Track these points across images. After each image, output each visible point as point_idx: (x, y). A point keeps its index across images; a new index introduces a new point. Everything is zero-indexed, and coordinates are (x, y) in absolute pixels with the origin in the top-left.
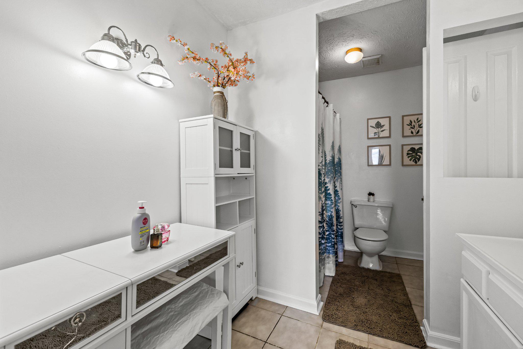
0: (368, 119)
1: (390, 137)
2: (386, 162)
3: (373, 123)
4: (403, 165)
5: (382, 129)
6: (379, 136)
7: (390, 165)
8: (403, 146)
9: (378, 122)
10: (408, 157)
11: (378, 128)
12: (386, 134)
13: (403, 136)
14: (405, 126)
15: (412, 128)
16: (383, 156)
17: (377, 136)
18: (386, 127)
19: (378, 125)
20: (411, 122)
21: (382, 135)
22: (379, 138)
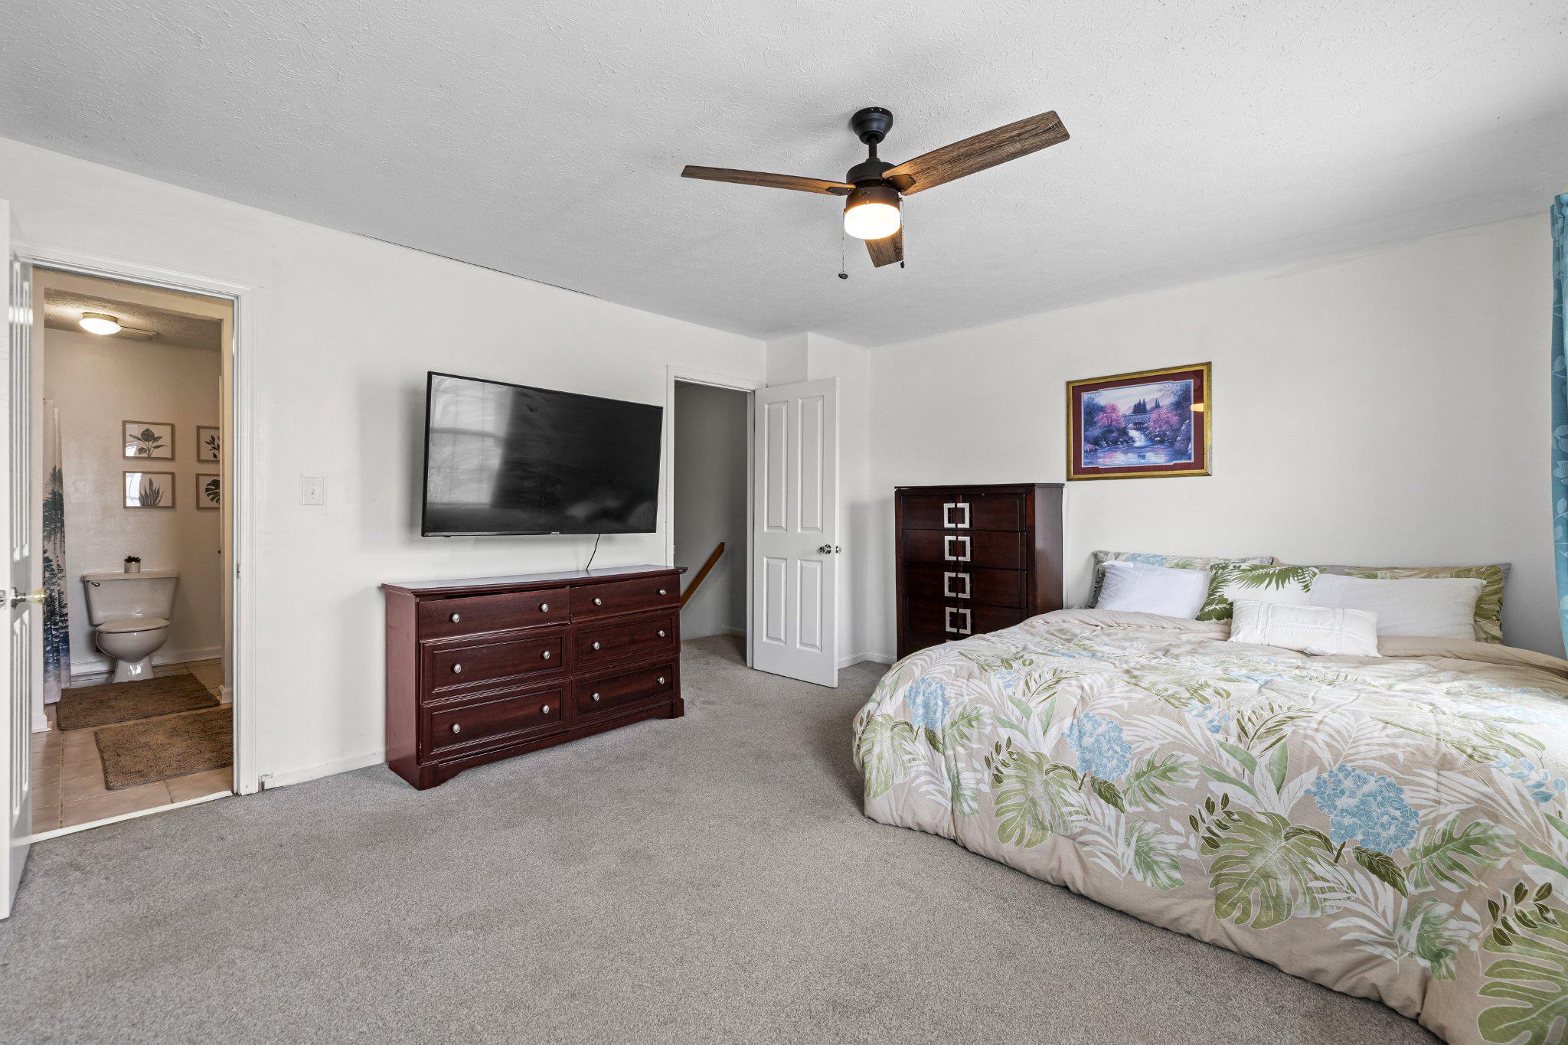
0: (124, 423)
1: (172, 459)
2: (165, 500)
3: (135, 430)
4: (199, 508)
5: (156, 444)
6: (149, 455)
7: (173, 506)
8: (198, 476)
9: (147, 430)
10: (208, 495)
11: (148, 440)
12: (165, 452)
13: (199, 460)
14: (203, 444)
15: (215, 448)
16: (158, 490)
17: (144, 455)
18: (166, 440)
19: (147, 436)
20: (213, 438)
21: (155, 453)
22: (149, 458)
